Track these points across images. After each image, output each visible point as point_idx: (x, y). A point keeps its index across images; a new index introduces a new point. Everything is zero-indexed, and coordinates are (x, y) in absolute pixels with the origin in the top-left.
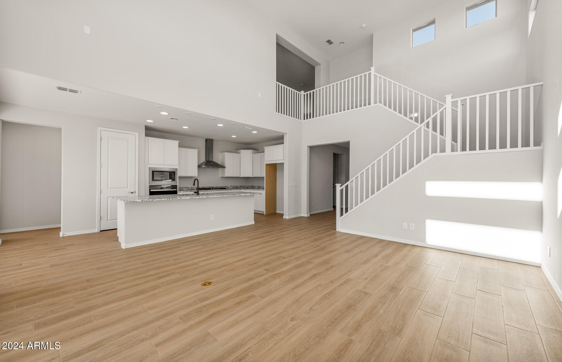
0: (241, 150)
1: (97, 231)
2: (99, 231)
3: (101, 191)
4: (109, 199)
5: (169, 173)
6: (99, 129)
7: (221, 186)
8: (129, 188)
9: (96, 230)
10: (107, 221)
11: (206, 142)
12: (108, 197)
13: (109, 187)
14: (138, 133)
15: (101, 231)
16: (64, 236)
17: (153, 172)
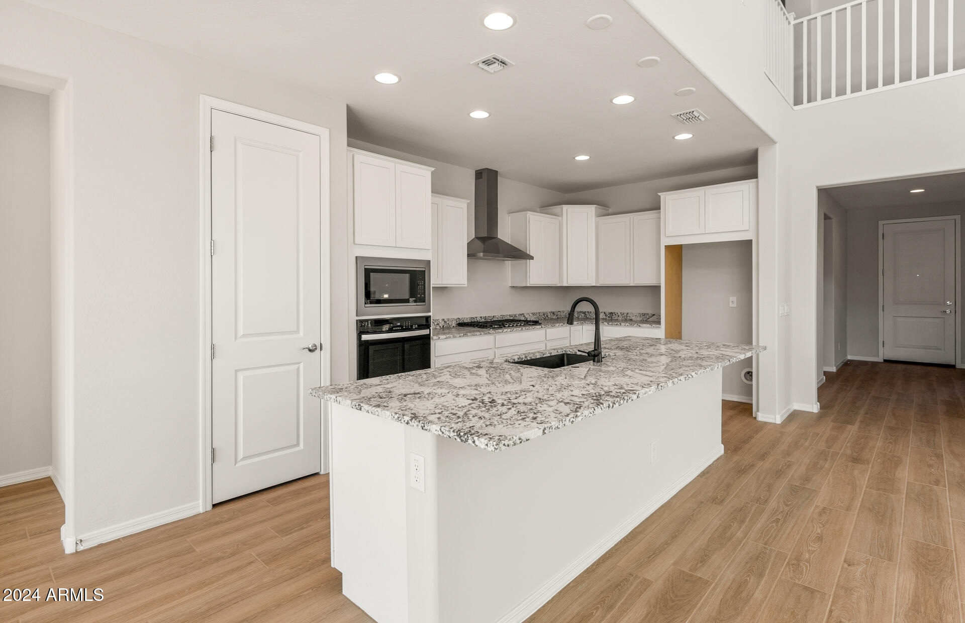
0: (565, 207)
1: (201, 510)
2: (209, 507)
3: (213, 347)
4: (241, 376)
5: (407, 276)
6: (206, 102)
7: (511, 314)
8: (301, 334)
9: (200, 506)
10: (236, 462)
11: (476, 179)
12: (236, 371)
13: (241, 332)
14: (328, 130)
15: (214, 506)
16: (81, 548)
17: (368, 272)
